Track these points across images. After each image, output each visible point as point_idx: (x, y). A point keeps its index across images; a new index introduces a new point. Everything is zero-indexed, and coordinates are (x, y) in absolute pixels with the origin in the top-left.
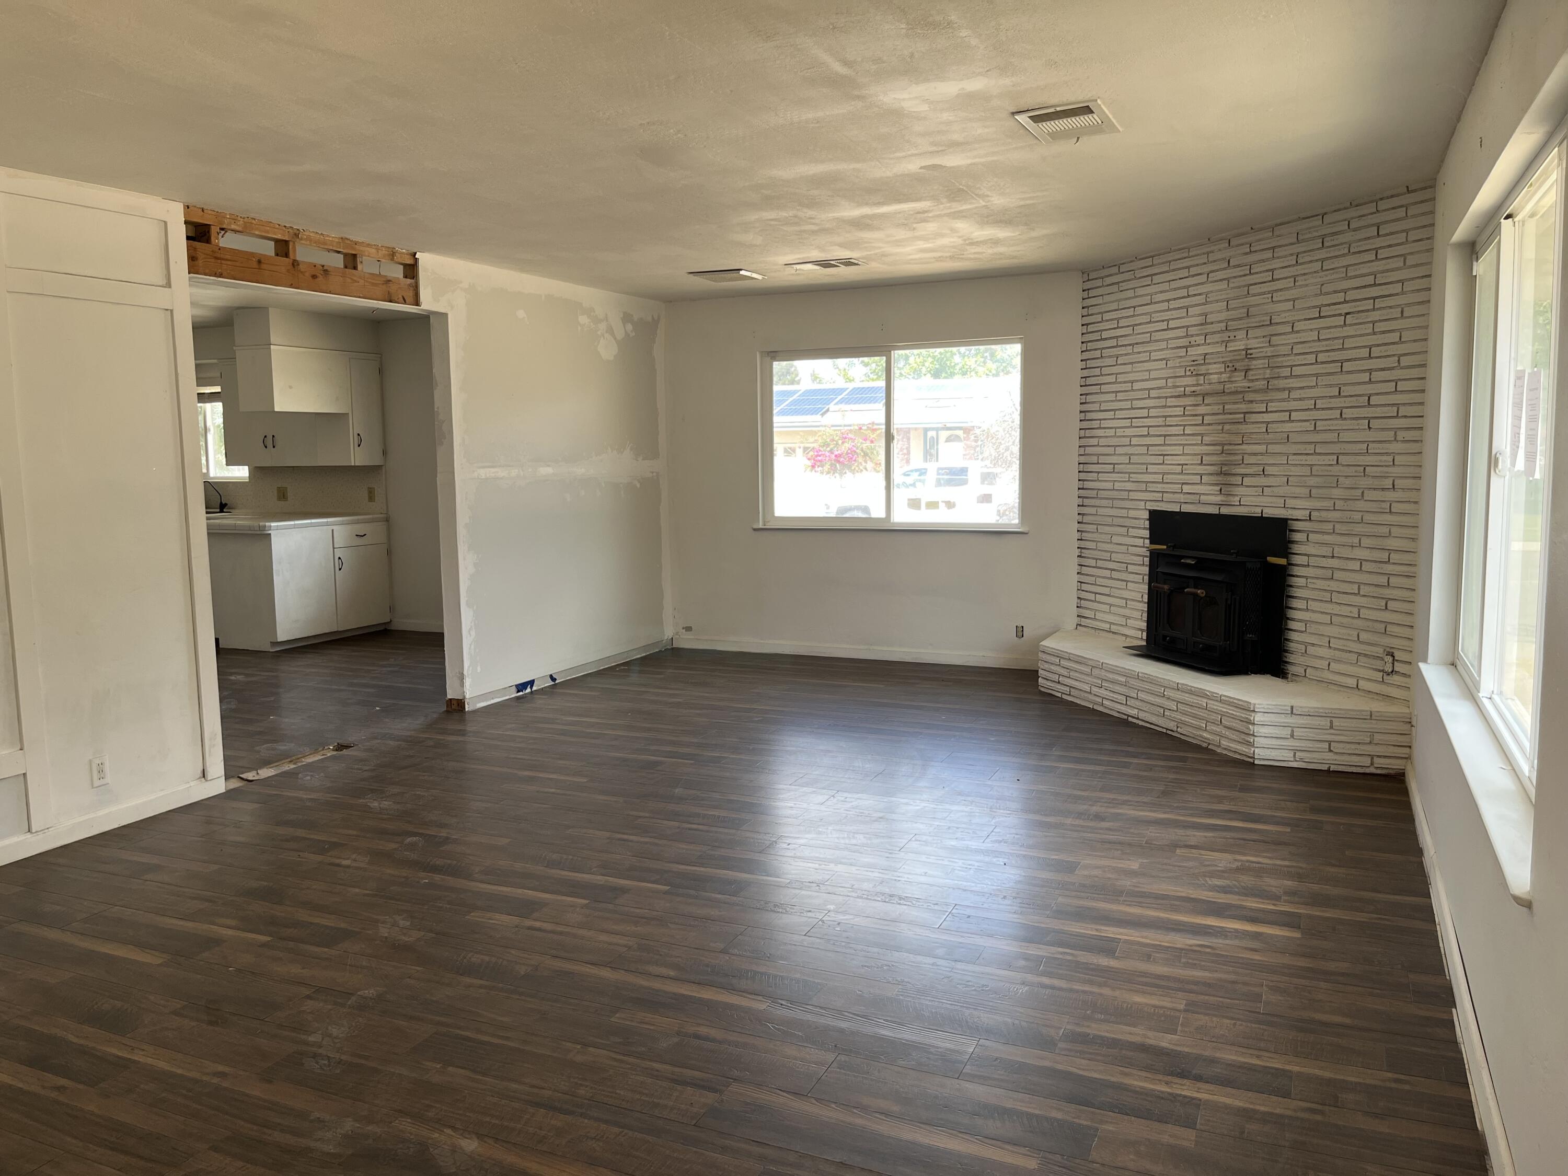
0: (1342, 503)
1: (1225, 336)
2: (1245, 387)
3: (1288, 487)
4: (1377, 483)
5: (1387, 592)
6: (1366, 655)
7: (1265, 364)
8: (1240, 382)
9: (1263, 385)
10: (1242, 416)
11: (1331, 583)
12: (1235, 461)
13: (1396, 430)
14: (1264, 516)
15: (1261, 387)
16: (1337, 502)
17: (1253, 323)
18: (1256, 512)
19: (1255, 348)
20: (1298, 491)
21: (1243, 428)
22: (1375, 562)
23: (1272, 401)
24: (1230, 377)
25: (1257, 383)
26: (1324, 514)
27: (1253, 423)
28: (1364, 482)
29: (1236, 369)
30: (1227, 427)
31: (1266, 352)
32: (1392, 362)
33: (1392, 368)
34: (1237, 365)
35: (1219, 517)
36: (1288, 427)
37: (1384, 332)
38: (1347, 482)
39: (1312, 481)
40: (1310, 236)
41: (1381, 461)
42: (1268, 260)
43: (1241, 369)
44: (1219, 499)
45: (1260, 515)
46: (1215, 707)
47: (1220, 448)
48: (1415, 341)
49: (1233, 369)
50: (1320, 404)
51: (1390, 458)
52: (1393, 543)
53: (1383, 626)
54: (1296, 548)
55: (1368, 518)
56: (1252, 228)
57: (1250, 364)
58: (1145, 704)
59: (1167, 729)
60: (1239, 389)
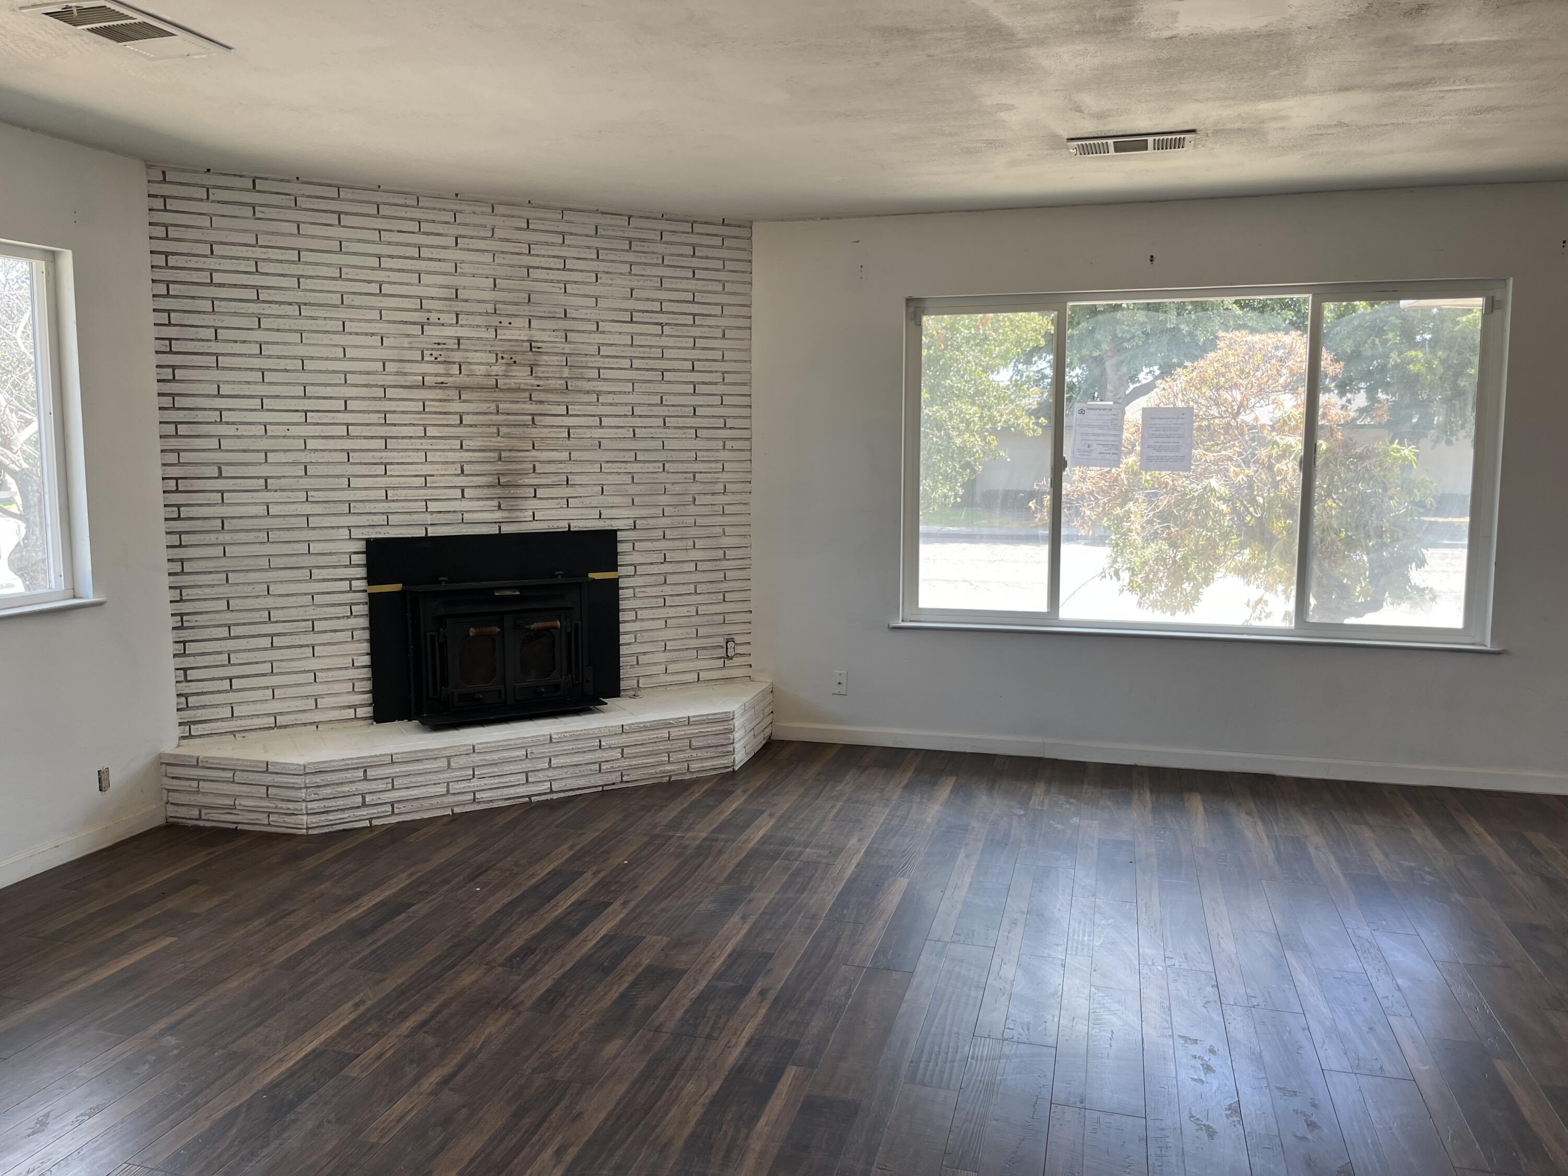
0: (672, 509)
1: (494, 321)
2: (532, 385)
3: (602, 497)
4: (708, 488)
5: (725, 586)
6: (704, 648)
7: (562, 361)
8: (521, 376)
9: (560, 385)
10: (530, 417)
11: (664, 588)
12: (523, 469)
13: (725, 440)
14: (572, 529)
15: (557, 386)
16: (666, 509)
17: (539, 311)
18: (562, 526)
19: (543, 342)
20: (617, 500)
21: (534, 432)
22: (709, 560)
23: (573, 403)
24: (506, 371)
25: (550, 382)
26: (652, 522)
27: (545, 427)
28: (695, 488)
29: (515, 362)
30: (503, 430)
31: (563, 349)
32: (717, 377)
33: (716, 383)
34: (517, 358)
35: (500, 538)
36: (598, 433)
37: (703, 349)
38: (677, 489)
39: (633, 489)
40: (614, 234)
41: (711, 468)
42: (553, 244)
43: (523, 362)
44: (498, 515)
45: (567, 529)
47: (496, 455)
48: (736, 361)
49: (512, 361)
50: (637, 411)
51: (720, 466)
52: (726, 542)
53: (721, 617)
54: (621, 559)
55: (700, 521)
56: (529, 202)
57: (538, 358)
58: (565, 770)
59: (603, 786)
60: (523, 386)
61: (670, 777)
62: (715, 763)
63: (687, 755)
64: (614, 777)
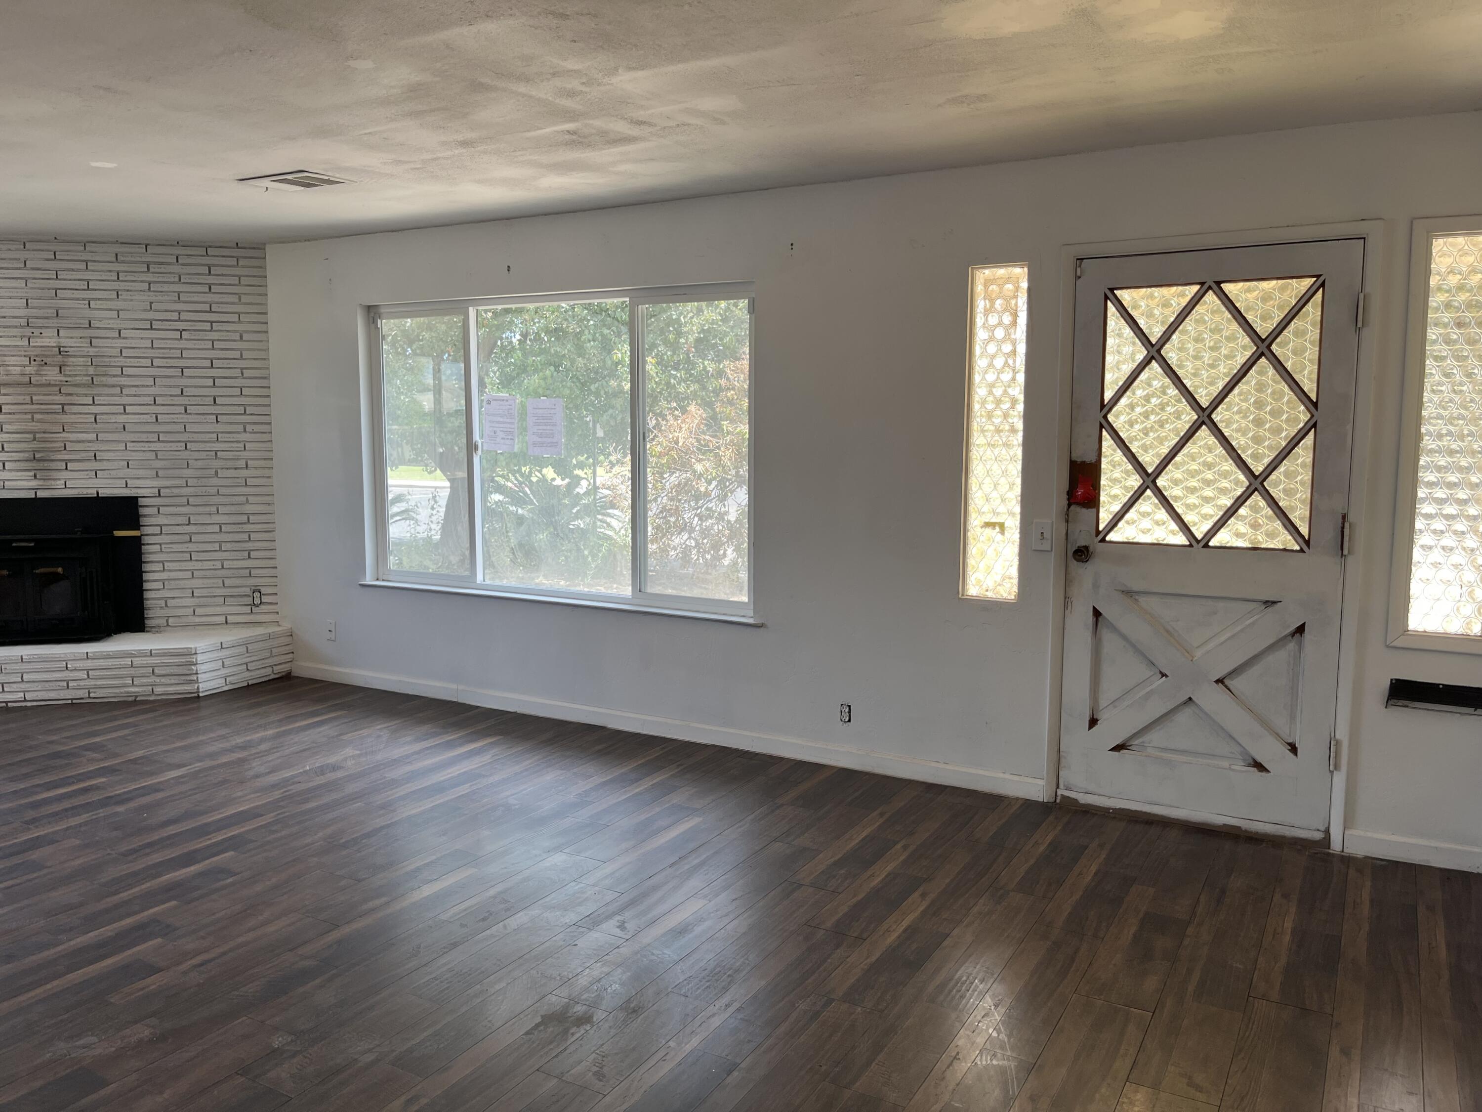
0: (195, 480)
1: (28, 332)
2: (61, 381)
3: (128, 470)
4: (230, 464)
5: (250, 545)
6: (231, 596)
7: (88, 362)
8: (52, 374)
9: (86, 380)
10: (60, 406)
11: (190, 545)
12: (55, 448)
13: (245, 425)
14: (100, 495)
15: (83, 382)
16: (189, 480)
17: (65, 323)
18: (92, 493)
19: (70, 347)
20: (142, 473)
21: (64, 418)
22: (234, 524)
23: (99, 395)
24: (37, 371)
25: (77, 378)
26: (176, 491)
27: (75, 414)
28: (216, 464)
29: (46, 364)
30: (37, 416)
31: (88, 352)
32: (237, 373)
33: (236, 378)
34: (48, 360)
35: (36, 500)
36: (122, 419)
37: (222, 349)
38: (200, 464)
39: (158, 464)
40: (133, 259)
41: (232, 447)
42: (78, 270)
43: (52, 363)
44: (34, 484)
45: (96, 495)
46: (145, 662)
47: (31, 436)
48: (255, 359)
49: (43, 363)
50: (159, 400)
51: (242, 445)
52: (249, 508)
53: (248, 571)
54: (144, 521)
55: (223, 491)
56: (56, 238)
57: (65, 360)
58: (36, 684)
59: (72, 699)
60: (52, 382)
61: (136, 697)
62: (178, 689)
63: (150, 681)
64: (83, 693)
